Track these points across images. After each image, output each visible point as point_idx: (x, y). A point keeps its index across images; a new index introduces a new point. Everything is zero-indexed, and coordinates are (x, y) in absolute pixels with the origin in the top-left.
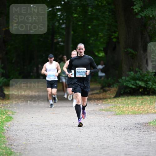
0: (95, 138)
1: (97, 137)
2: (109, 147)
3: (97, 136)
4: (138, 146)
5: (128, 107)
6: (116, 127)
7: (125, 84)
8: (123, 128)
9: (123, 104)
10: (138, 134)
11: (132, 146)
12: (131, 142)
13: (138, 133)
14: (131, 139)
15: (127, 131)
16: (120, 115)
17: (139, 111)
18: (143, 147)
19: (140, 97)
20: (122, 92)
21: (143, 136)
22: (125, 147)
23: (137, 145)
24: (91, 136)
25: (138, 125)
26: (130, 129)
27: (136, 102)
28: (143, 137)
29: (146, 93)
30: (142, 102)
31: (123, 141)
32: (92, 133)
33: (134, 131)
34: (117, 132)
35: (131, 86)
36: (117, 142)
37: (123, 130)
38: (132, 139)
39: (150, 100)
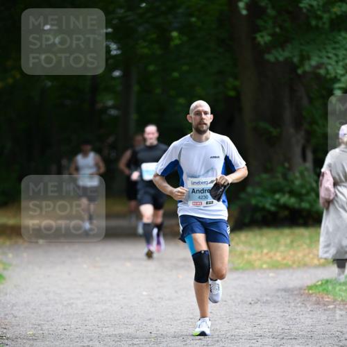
0: (188, 322)
1: (191, 319)
2: (218, 341)
3: (191, 316)
4: (283, 338)
5: (262, 252)
6: (233, 297)
7: (254, 202)
8: (250, 300)
9: (251, 245)
10: (284, 311)
11: (271, 340)
12: (267, 330)
13: (282, 310)
14: (268, 323)
15: (258, 306)
16: (244, 270)
17: (285, 262)
18: (294, 341)
19: (287, 231)
20: (247, 220)
21: (295, 317)
22: (254, 341)
23: (281, 337)
24: (179, 318)
25: (284, 293)
26: (267, 302)
27: (278, 242)
28: (295, 319)
29: (301, 221)
30: (292, 242)
31: (250, 329)
32: (181, 310)
33: (275, 306)
34: (237, 309)
35: (268, 206)
36: (237, 330)
37: (250, 303)
38: (270, 324)
39: (311, 237)
